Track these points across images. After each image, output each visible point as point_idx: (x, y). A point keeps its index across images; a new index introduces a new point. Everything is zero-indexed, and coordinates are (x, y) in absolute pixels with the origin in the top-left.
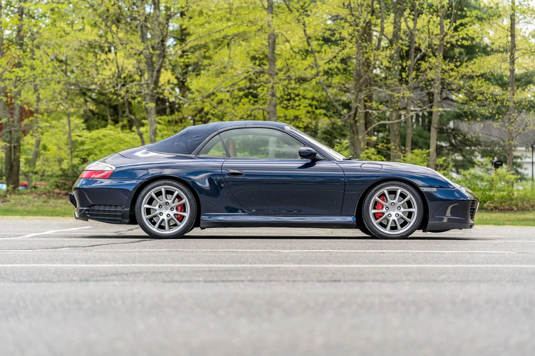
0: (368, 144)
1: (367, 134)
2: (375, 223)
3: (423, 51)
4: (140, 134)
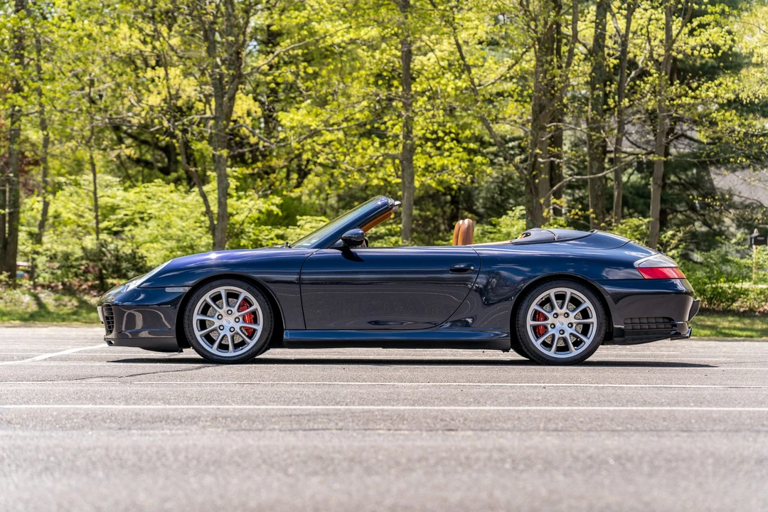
0: (555, 210)
1: (553, 194)
3: (641, 65)
4: (203, 196)
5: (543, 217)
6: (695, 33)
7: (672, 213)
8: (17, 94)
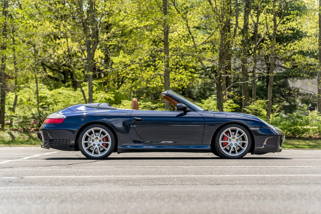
0: (228, 97)
1: (228, 90)
2: (222, 148)
3: (262, 36)
4: (83, 91)
5: (223, 99)
6: (285, 23)
7: (274, 98)
8: (4, 50)
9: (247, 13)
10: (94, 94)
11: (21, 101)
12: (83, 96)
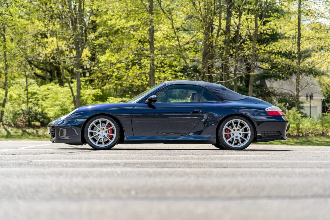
3: (243, 38)
4: (71, 88)
9: (229, 15)
10: (81, 91)
11: (11, 97)
12: (71, 92)
